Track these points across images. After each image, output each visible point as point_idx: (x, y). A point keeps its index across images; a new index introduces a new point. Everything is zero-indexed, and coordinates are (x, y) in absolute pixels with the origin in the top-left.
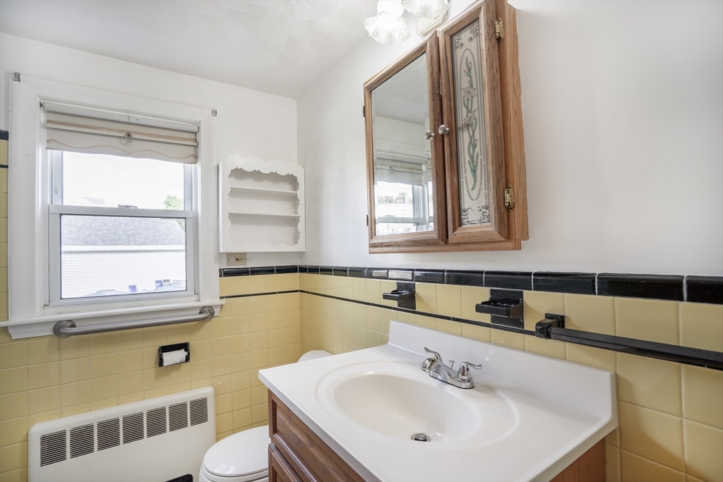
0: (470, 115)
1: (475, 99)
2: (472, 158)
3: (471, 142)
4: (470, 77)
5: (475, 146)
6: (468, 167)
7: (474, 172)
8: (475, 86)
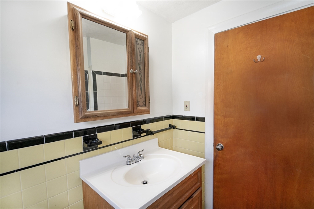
0: (140, 70)
1: (142, 66)
2: (141, 85)
3: (140, 79)
4: (141, 57)
5: (141, 82)
6: (139, 87)
7: (141, 90)
8: (142, 62)
